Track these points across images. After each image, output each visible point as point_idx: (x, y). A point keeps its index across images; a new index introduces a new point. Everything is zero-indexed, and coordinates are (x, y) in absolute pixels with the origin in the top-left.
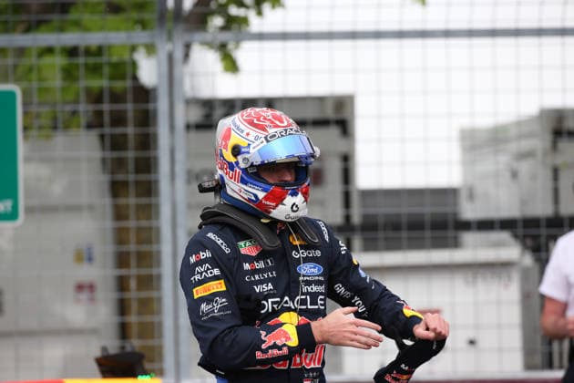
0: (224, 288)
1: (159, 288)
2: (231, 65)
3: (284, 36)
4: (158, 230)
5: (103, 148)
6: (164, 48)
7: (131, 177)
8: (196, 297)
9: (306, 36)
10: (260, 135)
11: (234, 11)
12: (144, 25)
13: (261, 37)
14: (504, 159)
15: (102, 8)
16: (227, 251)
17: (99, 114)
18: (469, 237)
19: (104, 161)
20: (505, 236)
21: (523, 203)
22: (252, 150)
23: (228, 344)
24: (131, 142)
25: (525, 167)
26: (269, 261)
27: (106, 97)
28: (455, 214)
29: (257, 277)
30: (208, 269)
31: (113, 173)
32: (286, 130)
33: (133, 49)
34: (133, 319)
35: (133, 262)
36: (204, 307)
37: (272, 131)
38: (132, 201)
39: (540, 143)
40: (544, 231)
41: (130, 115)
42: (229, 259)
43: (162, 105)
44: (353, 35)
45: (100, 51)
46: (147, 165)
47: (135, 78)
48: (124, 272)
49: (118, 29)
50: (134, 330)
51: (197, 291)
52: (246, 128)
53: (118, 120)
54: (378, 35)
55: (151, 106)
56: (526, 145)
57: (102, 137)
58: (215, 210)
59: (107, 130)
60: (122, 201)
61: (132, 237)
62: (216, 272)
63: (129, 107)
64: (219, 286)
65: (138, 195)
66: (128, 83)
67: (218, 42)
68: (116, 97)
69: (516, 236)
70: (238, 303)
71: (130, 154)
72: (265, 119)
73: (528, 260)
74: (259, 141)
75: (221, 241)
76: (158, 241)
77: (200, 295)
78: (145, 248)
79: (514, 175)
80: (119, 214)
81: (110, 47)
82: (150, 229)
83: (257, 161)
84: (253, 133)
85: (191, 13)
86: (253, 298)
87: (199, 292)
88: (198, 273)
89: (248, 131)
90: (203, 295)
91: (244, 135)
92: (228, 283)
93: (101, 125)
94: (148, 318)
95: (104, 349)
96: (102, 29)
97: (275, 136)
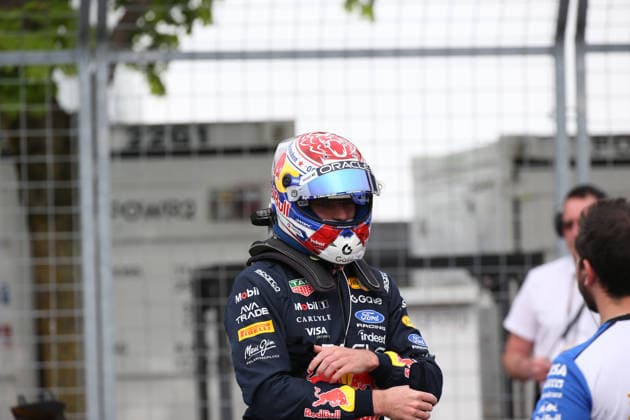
0: (272, 330)
1: (81, 331)
2: (159, 88)
3: (218, 56)
4: (79, 268)
5: (20, 178)
6: (87, 68)
7: (51, 210)
8: (240, 339)
9: (243, 56)
10: (313, 166)
11: (163, 28)
12: (64, 42)
13: (193, 56)
14: (460, 191)
15: (19, 24)
16: (277, 289)
17: (15, 141)
18: (421, 276)
19: (20, 192)
20: (460, 274)
21: (481, 238)
22: (302, 183)
23: (276, 392)
24: (51, 171)
25: (482, 199)
26: (323, 303)
27: (23, 122)
28: (406, 251)
29: (310, 319)
30: (255, 308)
31: (30, 205)
32: (342, 163)
33: (52, 69)
34: (52, 365)
35: (53, 302)
36: (249, 350)
37: (326, 162)
38: (51, 236)
39: (500, 172)
40: (503, 269)
41: (49, 143)
42: (279, 299)
43: (84, 131)
44: (294, 55)
45: (15, 72)
46: (67, 197)
47: (54, 101)
48: (43, 314)
49: (36, 48)
50: (54, 377)
51: (242, 333)
52: (301, 157)
53: (36, 147)
54: (321, 54)
55: (72, 133)
56: (484, 174)
57: (19, 166)
58: (267, 244)
59: (24, 159)
60: (41, 236)
61: (52, 275)
62: (264, 311)
63: (48, 133)
64: (268, 327)
65: (58, 229)
66: (47, 108)
67: (145, 63)
68: (34, 122)
69: (473, 274)
70: (288, 346)
71: (50, 185)
72: (322, 147)
73: (486, 301)
74: (311, 173)
75: (271, 279)
76: (80, 279)
77: (245, 337)
78: (65, 287)
79: (471, 207)
80: (38, 250)
81: (26, 68)
82: (71, 267)
83: (306, 196)
84: (307, 163)
85: (116, 31)
86: (304, 342)
87: (244, 334)
88: (244, 312)
89: (302, 159)
90: (248, 336)
91: (297, 164)
92: (276, 324)
93: (17, 153)
94: (69, 365)
95: (21, 398)
96: (18, 47)
97: (328, 168)
